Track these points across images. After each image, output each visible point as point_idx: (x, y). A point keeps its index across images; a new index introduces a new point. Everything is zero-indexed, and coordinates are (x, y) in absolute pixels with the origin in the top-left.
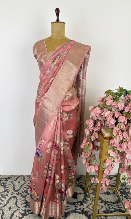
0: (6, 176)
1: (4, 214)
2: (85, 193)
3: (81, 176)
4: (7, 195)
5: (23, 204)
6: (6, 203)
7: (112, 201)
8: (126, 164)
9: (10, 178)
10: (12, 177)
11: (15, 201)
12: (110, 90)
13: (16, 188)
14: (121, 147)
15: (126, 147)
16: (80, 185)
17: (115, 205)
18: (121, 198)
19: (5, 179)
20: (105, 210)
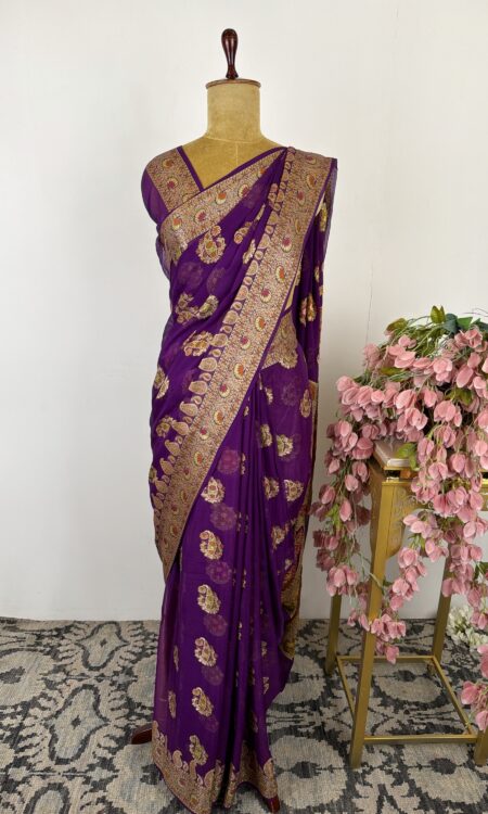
0: (58, 622)
1: (57, 740)
2: (327, 675)
3: (315, 621)
4: (64, 681)
5: (119, 708)
6: (60, 706)
7: (422, 701)
8: (465, 561)
9: (72, 629)
10: (79, 626)
11: (92, 700)
12: (402, 320)
13: (93, 661)
14: (445, 502)
15: (461, 503)
16: (310, 649)
17: (430, 711)
18: (452, 689)
19: (55, 633)
20: (396, 726)
